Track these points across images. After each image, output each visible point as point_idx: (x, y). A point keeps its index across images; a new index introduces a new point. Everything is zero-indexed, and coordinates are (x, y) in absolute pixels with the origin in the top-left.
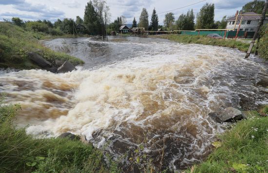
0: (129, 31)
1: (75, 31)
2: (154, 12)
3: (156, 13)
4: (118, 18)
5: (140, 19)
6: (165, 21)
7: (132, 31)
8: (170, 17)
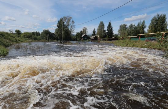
0: (88, 38)
1: (48, 38)
2: (110, 24)
3: (111, 25)
4: (83, 29)
5: (98, 29)
6: (119, 31)
7: (90, 38)
8: (123, 27)
